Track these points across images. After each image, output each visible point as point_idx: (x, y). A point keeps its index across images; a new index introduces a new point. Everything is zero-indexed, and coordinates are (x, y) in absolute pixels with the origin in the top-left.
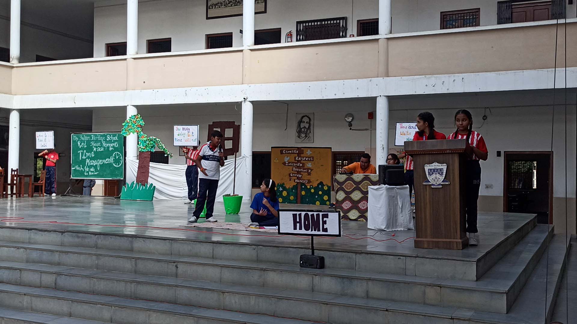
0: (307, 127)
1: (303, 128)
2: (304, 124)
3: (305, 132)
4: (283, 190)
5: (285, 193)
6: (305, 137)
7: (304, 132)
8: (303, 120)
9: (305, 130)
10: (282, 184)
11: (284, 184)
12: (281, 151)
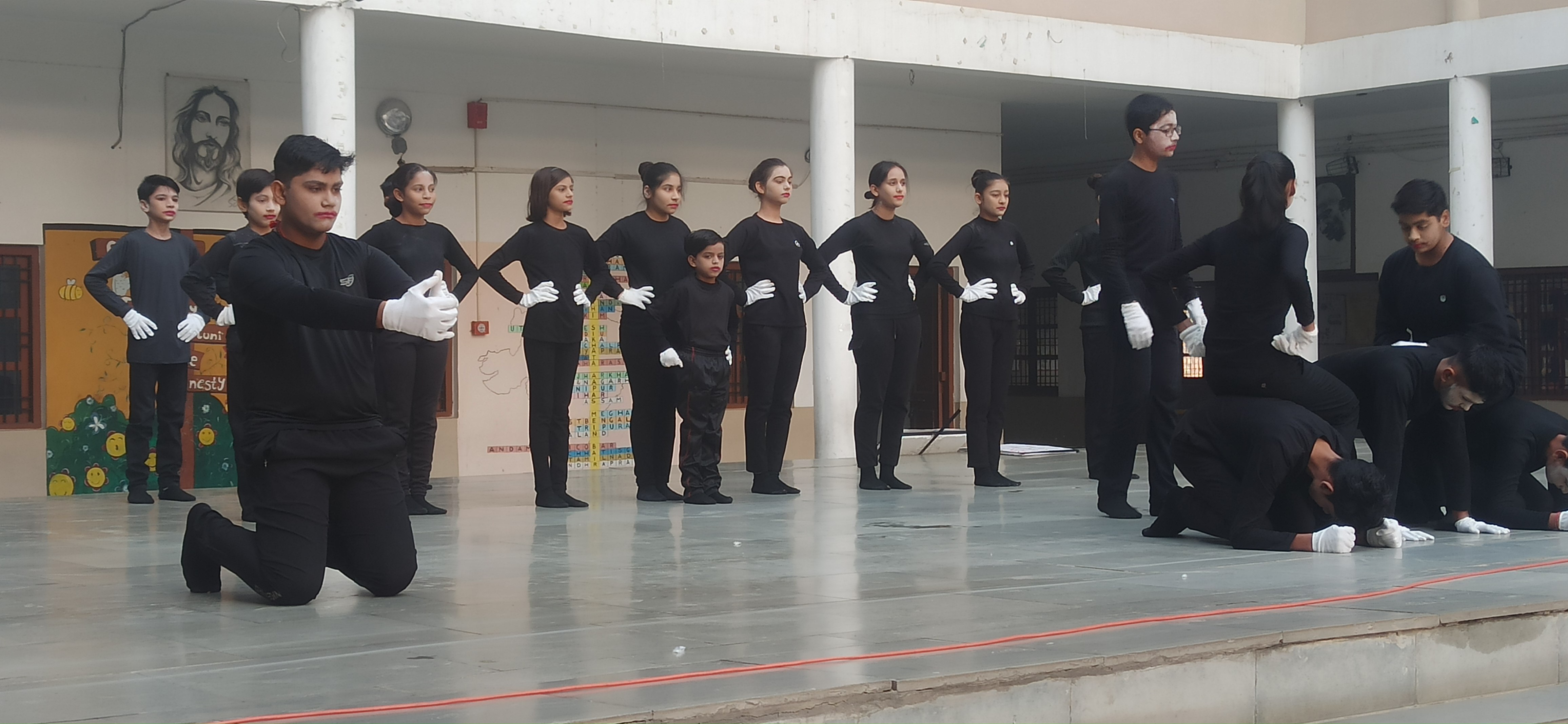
0: (222, 141)
1: (202, 143)
2: (208, 123)
3: (215, 164)
4: (108, 429)
5: (117, 445)
6: (215, 185)
7: (206, 164)
8: (199, 109)
9: (210, 152)
10: (101, 401)
11: (111, 399)
12: (93, 243)
